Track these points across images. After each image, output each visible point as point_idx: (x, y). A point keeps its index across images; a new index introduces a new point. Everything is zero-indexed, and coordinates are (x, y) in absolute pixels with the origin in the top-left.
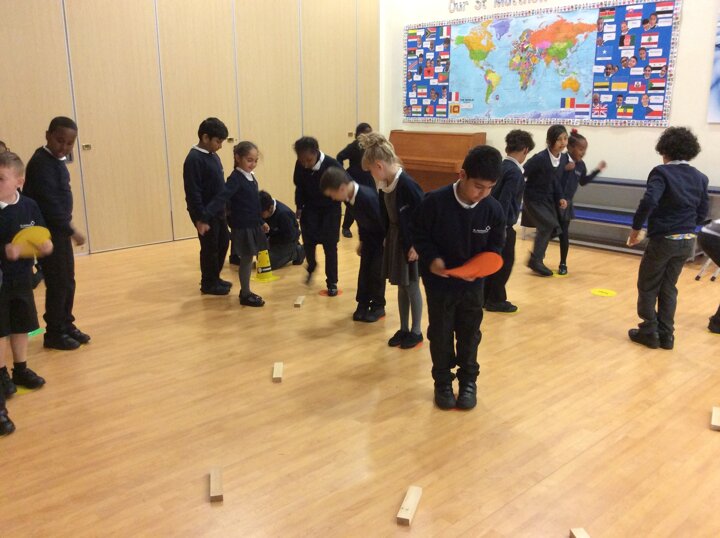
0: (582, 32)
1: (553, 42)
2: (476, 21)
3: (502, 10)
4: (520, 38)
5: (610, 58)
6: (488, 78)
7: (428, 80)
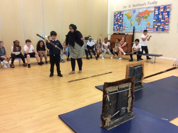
0: (151, 12)
3: (134, 8)
5: (157, 18)
6: (131, 23)
7: (118, 23)
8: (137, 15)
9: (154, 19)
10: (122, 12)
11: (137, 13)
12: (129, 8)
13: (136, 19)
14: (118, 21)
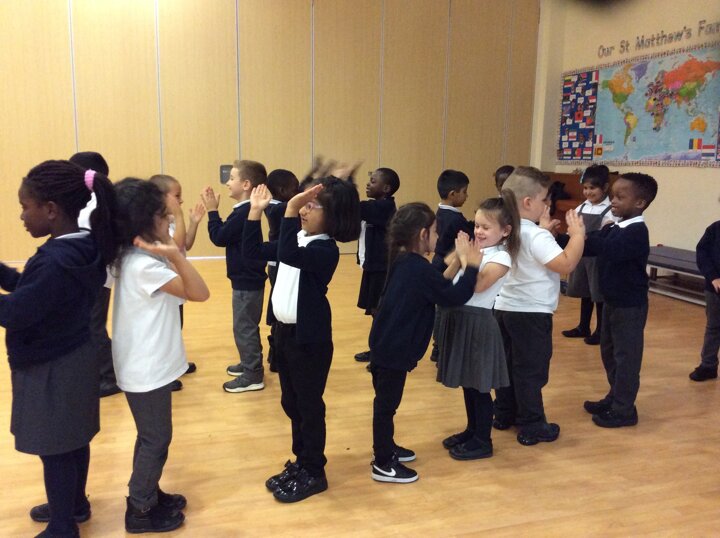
0: (710, 71)
1: (684, 83)
3: (642, 52)
4: (656, 79)
6: (627, 120)
7: (578, 124)
10: (594, 74)
11: (651, 77)
12: (621, 52)
13: (648, 105)
14: (576, 114)
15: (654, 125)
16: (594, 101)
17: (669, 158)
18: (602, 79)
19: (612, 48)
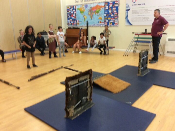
0: (102, 7)
1: (96, 9)
2: (81, 5)
3: (86, 3)
4: (90, 8)
5: (107, 13)
6: (84, 17)
8: (89, 10)
9: (105, 14)
10: (75, 6)
11: (88, 8)
12: (81, 2)
13: (88, 13)
14: (71, 16)
15: (90, 18)
16: (75, 12)
17: (94, 25)
18: (77, 8)
19: (79, 1)
